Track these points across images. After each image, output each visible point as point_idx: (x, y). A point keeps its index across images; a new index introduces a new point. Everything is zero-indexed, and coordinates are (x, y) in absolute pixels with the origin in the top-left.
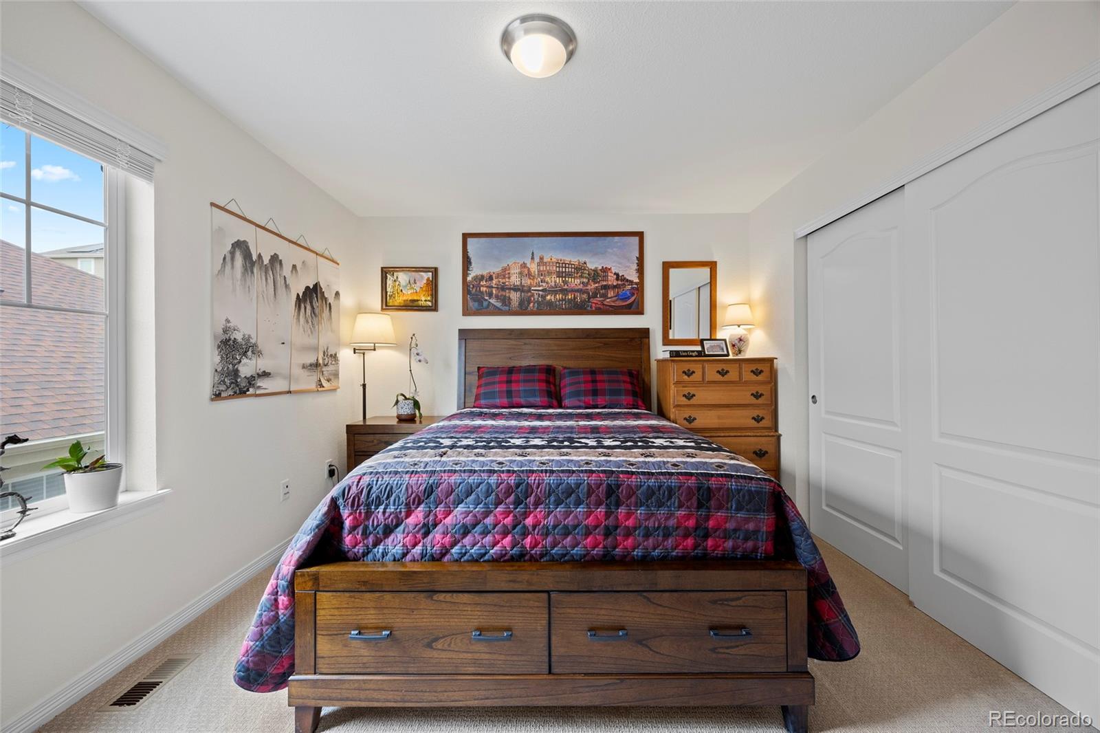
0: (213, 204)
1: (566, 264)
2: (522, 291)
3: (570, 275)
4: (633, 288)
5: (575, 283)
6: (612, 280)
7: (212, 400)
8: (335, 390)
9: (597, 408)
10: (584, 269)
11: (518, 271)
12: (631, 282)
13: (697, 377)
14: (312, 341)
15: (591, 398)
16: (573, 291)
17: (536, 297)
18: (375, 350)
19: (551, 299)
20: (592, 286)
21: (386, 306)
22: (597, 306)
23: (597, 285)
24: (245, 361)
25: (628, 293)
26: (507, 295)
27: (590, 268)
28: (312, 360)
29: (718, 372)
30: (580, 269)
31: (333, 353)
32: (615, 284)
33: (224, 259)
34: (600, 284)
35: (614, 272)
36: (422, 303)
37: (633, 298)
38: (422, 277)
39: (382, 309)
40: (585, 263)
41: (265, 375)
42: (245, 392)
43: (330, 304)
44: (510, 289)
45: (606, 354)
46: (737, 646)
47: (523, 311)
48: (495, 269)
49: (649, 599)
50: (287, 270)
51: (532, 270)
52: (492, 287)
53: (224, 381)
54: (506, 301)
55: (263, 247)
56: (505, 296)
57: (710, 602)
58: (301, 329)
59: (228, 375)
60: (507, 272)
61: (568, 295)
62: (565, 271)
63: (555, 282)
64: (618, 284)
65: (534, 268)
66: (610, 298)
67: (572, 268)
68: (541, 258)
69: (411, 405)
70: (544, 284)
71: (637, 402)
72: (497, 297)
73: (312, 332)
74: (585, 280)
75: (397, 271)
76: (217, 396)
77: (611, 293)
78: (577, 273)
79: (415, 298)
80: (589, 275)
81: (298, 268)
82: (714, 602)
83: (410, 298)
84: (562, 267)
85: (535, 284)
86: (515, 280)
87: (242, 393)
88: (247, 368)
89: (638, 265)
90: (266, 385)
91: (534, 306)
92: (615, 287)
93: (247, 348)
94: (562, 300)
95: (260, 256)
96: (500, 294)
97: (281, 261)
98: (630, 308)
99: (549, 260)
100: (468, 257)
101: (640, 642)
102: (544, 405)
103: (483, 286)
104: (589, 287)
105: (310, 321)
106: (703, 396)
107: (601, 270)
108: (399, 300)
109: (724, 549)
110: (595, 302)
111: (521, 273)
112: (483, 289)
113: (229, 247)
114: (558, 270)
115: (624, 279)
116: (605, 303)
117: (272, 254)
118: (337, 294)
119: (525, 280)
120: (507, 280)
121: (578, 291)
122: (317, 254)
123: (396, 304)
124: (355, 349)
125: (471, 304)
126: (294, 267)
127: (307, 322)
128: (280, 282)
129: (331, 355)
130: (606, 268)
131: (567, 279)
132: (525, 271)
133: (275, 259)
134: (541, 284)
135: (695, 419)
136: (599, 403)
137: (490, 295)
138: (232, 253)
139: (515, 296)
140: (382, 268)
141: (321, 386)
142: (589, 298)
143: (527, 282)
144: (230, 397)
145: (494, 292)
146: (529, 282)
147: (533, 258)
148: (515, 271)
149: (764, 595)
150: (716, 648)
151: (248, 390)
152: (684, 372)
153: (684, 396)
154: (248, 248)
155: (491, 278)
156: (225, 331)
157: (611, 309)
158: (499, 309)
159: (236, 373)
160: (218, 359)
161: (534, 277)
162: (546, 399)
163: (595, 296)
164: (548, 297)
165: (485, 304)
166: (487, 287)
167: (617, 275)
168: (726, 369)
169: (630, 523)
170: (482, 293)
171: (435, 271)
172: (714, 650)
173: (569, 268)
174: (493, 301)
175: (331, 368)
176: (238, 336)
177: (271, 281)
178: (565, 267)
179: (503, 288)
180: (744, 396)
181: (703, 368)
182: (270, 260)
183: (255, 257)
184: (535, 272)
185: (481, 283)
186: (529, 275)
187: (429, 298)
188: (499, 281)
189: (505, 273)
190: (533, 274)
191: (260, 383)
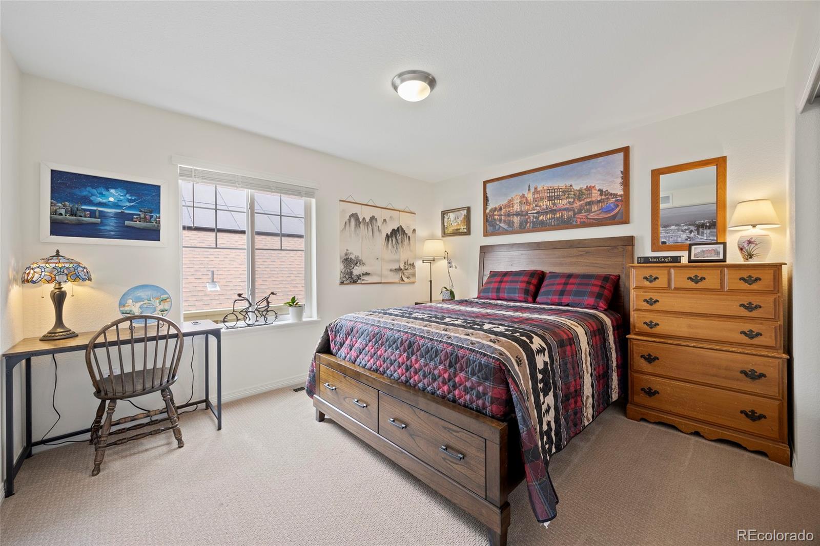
0: (340, 201)
1: (554, 189)
2: (522, 215)
3: (558, 198)
4: (617, 201)
5: (563, 203)
6: (596, 196)
7: (340, 284)
8: (413, 283)
9: (561, 305)
10: (570, 191)
11: (519, 201)
12: (615, 195)
13: (662, 282)
14: (396, 257)
15: (557, 297)
16: (560, 210)
17: (532, 218)
18: (434, 261)
19: (543, 219)
20: (578, 204)
21: (444, 234)
22: (582, 220)
23: (582, 203)
24: (356, 267)
25: (612, 205)
26: (512, 219)
27: (575, 189)
28: (397, 267)
29: (690, 278)
30: (566, 191)
31: (412, 263)
32: (599, 199)
33: (345, 223)
34: (585, 201)
35: (598, 189)
36: (462, 231)
37: (617, 210)
38: (461, 214)
39: (442, 236)
40: (571, 186)
41: (367, 274)
42: (356, 282)
43: (409, 237)
44: (514, 215)
45: (588, 261)
46: (457, 464)
47: (522, 229)
48: (503, 202)
49: (415, 412)
50: (380, 223)
51: (529, 199)
52: (502, 215)
53: (345, 277)
54: (510, 224)
55: (365, 213)
56: (510, 220)
57: (443, 427)
58: (390, 251)
59: (347, 274)
60: (511, 203)
61: (556, 214)
62: (553, 195)
63: (546, 205)
64: (601, 199)
65: (530, 197)
66: (594, 212)
67: (560, 192)
68: (536, 189)
69: (449, 294)
70: (537, 208)
71: (598, 304)
72: (505, 222)
73: (396, 252)
74: (571, 200)
75: (449, 212)
76: (342, 283)
77: (595, 208)
78: (564, 196)
79: (458, 228)
80: (574, 195)
81: (387, 220)
82: (445, 428)
83: (456, 228)
84: (552, 192)
85: (531, 209)
86: (517, 208)
87: (355, 282)
88: (357, 271)
89: (622, 179)
90: (367, 279)
91: (530, 226)
92: (599, 202)
93: (358, 262)
94: (552, 218)
95: (364, 219)
96: (506, 220)
97: (376, 219)
98: (614, 220)
99: (541, 188)
100: (487, 197)
101: (411, 435)
102: (521, 299)
103: (495, 215)
104: (575, 205)
105: (395, 247)
106: (667, 302)
107: (585, 189)
108: (450, 230)
109: (465, 400)
110: (580, 217)
111: (521, 202)
112: (496, 217)
113: (348, 217)
114: (548, 195)
115: (608, 194)
116: (589, 217)
117: (371, 216)
118: (414, 230)
119: (524, 207)
120: (511, 208)
121: (564, 210)
122: (399, 211)
123: (449, 232)
124: (423, 261)
125: (489, 229)
126: (385, 220)
127: (394, 247)
128: (375, 228)
129: (410, 264)
130: (590, 187)
131: (556, 201)
132: (524, 201)
133: (373, 219)
134: (535, 208)
135: (657, 325)
136: (563, 301)
137: (500, 221)
138: (350, 220)
139: (516, 220)
140: (442, 212)
141: (403, 280)
142: (575, 214)
143: (525, 208)
144: (348, 284)
145: (503, 218)
146: (527, 207)
147: (529, 190)
148: (517, 201)
149: (472, 436)
150: (446, 459)
151: (357, 281)
152: (646, 278)
153: (646, 301)
154: (357, 216)
155: (501, 209)
156: (346, 255)
157: (594, 221)
158: (506, 230)
159: (351, 273)
160: (343, 267)
161: (530, 204)
162: (523, 295)
163: (580, 212)
164: (541, 218)
165: (497, 227)
166: (498, 215)
167: (601, 191)
168: (700, 276)
169: (417, 366)
170: (495, 220)
171: (469, 209)
172: (444, 459)
173: (557, 192)
174: (502, 225)
175: (410, 271)
176: (353, 257)
177: (370, 229)
178: (555, 192)
179: (509, 215)
180: (732, 306)
181: (669, 274)
182: (370, 220)
183: (361, 220)
184: (531, 199)
185: (495, 213)
186: (527, 203)
187: (465, 227)
188: (506, 210)
189: (510, 204)
190: (529, 202)
191: (364, 278)
